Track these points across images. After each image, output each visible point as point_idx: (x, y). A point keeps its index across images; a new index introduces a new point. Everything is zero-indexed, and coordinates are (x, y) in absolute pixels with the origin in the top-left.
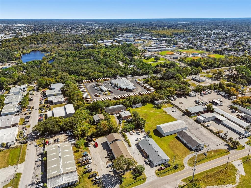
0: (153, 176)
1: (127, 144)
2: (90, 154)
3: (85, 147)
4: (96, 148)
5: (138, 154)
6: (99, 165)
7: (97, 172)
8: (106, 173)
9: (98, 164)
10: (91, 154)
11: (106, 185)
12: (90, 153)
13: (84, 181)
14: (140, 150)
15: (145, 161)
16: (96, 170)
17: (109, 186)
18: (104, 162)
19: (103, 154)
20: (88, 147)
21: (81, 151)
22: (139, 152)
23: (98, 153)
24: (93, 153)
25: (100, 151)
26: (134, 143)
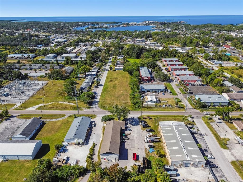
1: (95, 148)
2: (145, 148)
4: (137, 154)
5: (94, 135)
6: (138, 135)
8: (135, 127)
10: (144, 148)
12: (145, 149)
17: (135, 119)
18: (132, 135)
19: (130, 144)
22: (91, 136)
23: (136, 147)
24: (142, 148)
25: (132, 149)
26: (86, 147)
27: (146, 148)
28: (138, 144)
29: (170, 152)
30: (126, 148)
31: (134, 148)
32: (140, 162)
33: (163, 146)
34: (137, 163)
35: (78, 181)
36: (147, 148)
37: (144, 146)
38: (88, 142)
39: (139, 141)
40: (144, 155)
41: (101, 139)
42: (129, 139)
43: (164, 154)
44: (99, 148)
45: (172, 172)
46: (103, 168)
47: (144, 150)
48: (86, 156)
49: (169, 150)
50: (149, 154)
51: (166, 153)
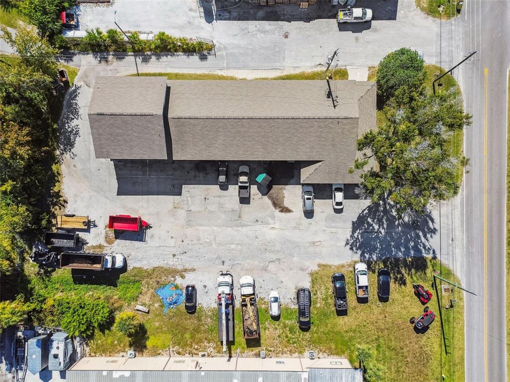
0: (444, 35)
1: (181, 58)
2: (186, 270)
3: (116, 286)
4: (149, 232)
5: (277, 36)
6: (278, 248)
7: (319, 266)
8: (345, 231)
9: (270, 252)
10: (188, 266)
11: (407, 248)
12: (180, 268)
13: (351, 334)
14: (261, 13)
15: (343, 26)
16: (302, 269)
17: (418, 237)
18: (273, 217)
19: (213, 208)
20: (124, 269)
21: (148, 313)
22: (267, 25)
23: (189, 231)
24: (183, 257)
25: (182, 213)
26: (193, 14)
27: (186, 275)
28: (210, 244)
29: (116, 375)
30: (185, 188)
31: (189, 223)
32: (105, 244)
33: (197, 349)
34: (104, 232)
35: (21, 23)
36: (183, 277)
37: (195, 265)
38: (220, 17)
39: (233, 246)
40: (145, 262)
41: (240, 74)
42: (245, 200)
43: (149, 344)
44: (185, 71)
45: (34, 356)
46: (76, 104)
47: (172, 263)
48: (138, 26)
49: (127, 374)
50: (148, 283)
51: (155, 353)
